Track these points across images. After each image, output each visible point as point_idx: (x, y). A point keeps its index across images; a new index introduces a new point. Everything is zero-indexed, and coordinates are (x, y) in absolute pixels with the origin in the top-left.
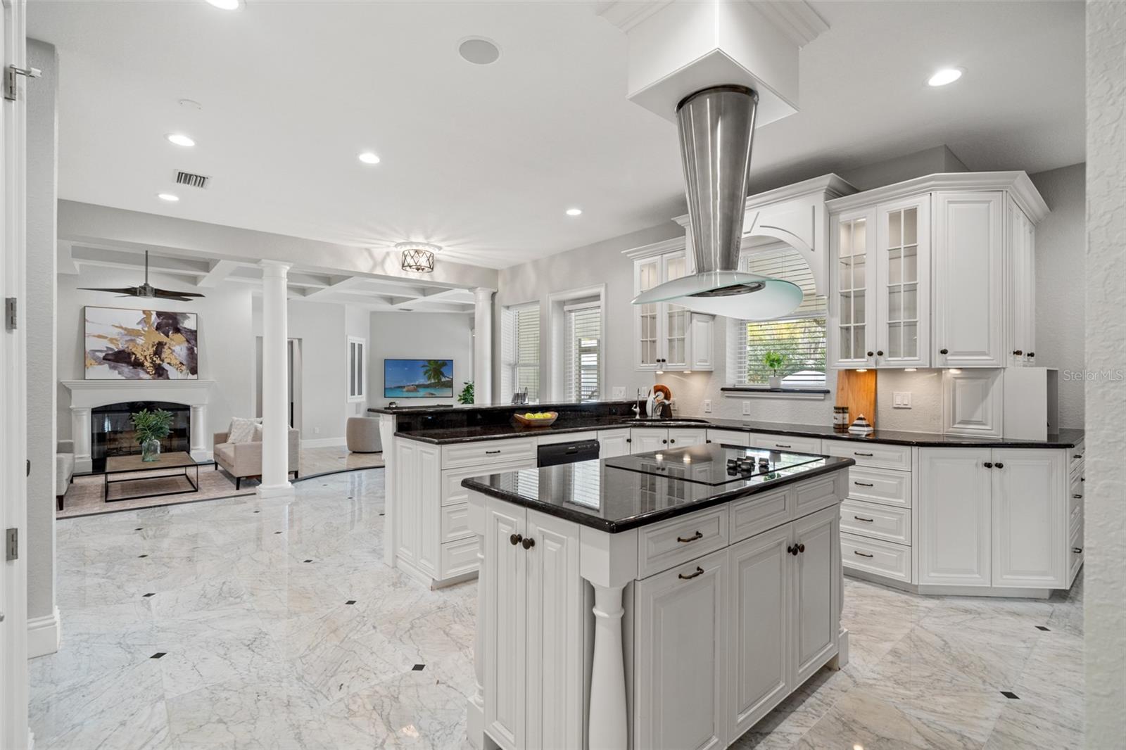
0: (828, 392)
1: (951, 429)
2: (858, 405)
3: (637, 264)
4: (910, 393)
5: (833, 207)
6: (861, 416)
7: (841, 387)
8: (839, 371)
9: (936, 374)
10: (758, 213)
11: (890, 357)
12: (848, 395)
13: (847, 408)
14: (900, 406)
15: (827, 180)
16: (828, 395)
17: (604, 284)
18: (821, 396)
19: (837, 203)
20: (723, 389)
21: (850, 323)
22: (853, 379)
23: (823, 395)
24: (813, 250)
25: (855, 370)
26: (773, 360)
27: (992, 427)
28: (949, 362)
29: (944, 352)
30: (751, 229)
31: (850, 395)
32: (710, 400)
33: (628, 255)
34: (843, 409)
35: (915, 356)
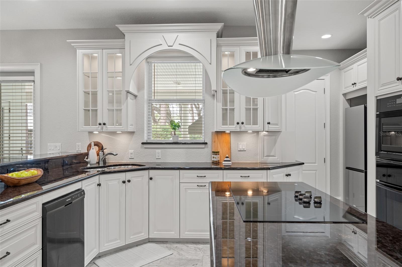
0: (206, 143)
1: (263, 160)
2: (222, 150)
3: (80, 52)
4: (245, 143)
5: (220, 42)
6: (227, 156)
7: (214, 141)
8: (212, 132)
9: (256, 134)
10: (178, 35)
11: (246, 125)
12: (218, 144)
13: (219, 152)
14: (241, 150)
15: (219, 26)
16: (206, 145)
17: (39, 64)
18: (203, 146)
19: (223, 40)
20: (143, 143)
21: (227, 106)
22: (220, 136)
23: (204, 145)
24: (210, 64)
25: (225, 131)
26: (175, 126)
27: (278, 158)
28: (270, 128)
29: (269, 123)
30: (173, 45)
31: (219, 145)
32: (133, 151)
33: (72, 44)
34: (216, 152)
35: (257, 125)
